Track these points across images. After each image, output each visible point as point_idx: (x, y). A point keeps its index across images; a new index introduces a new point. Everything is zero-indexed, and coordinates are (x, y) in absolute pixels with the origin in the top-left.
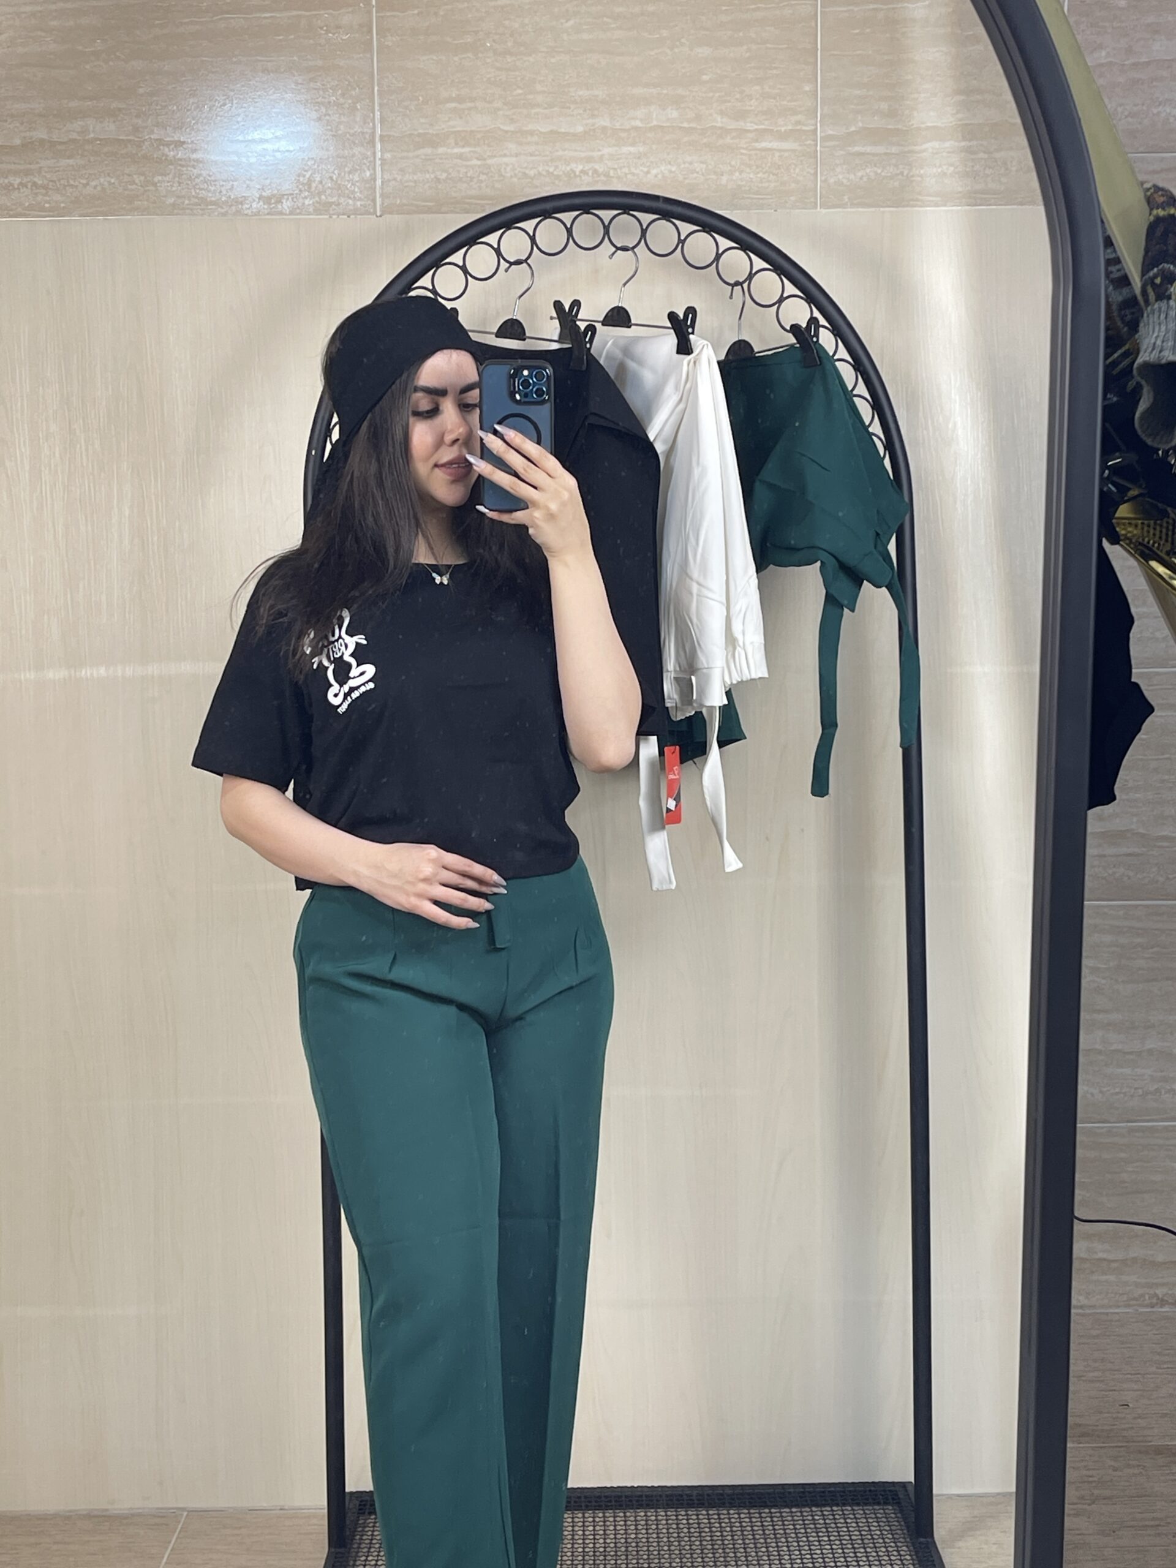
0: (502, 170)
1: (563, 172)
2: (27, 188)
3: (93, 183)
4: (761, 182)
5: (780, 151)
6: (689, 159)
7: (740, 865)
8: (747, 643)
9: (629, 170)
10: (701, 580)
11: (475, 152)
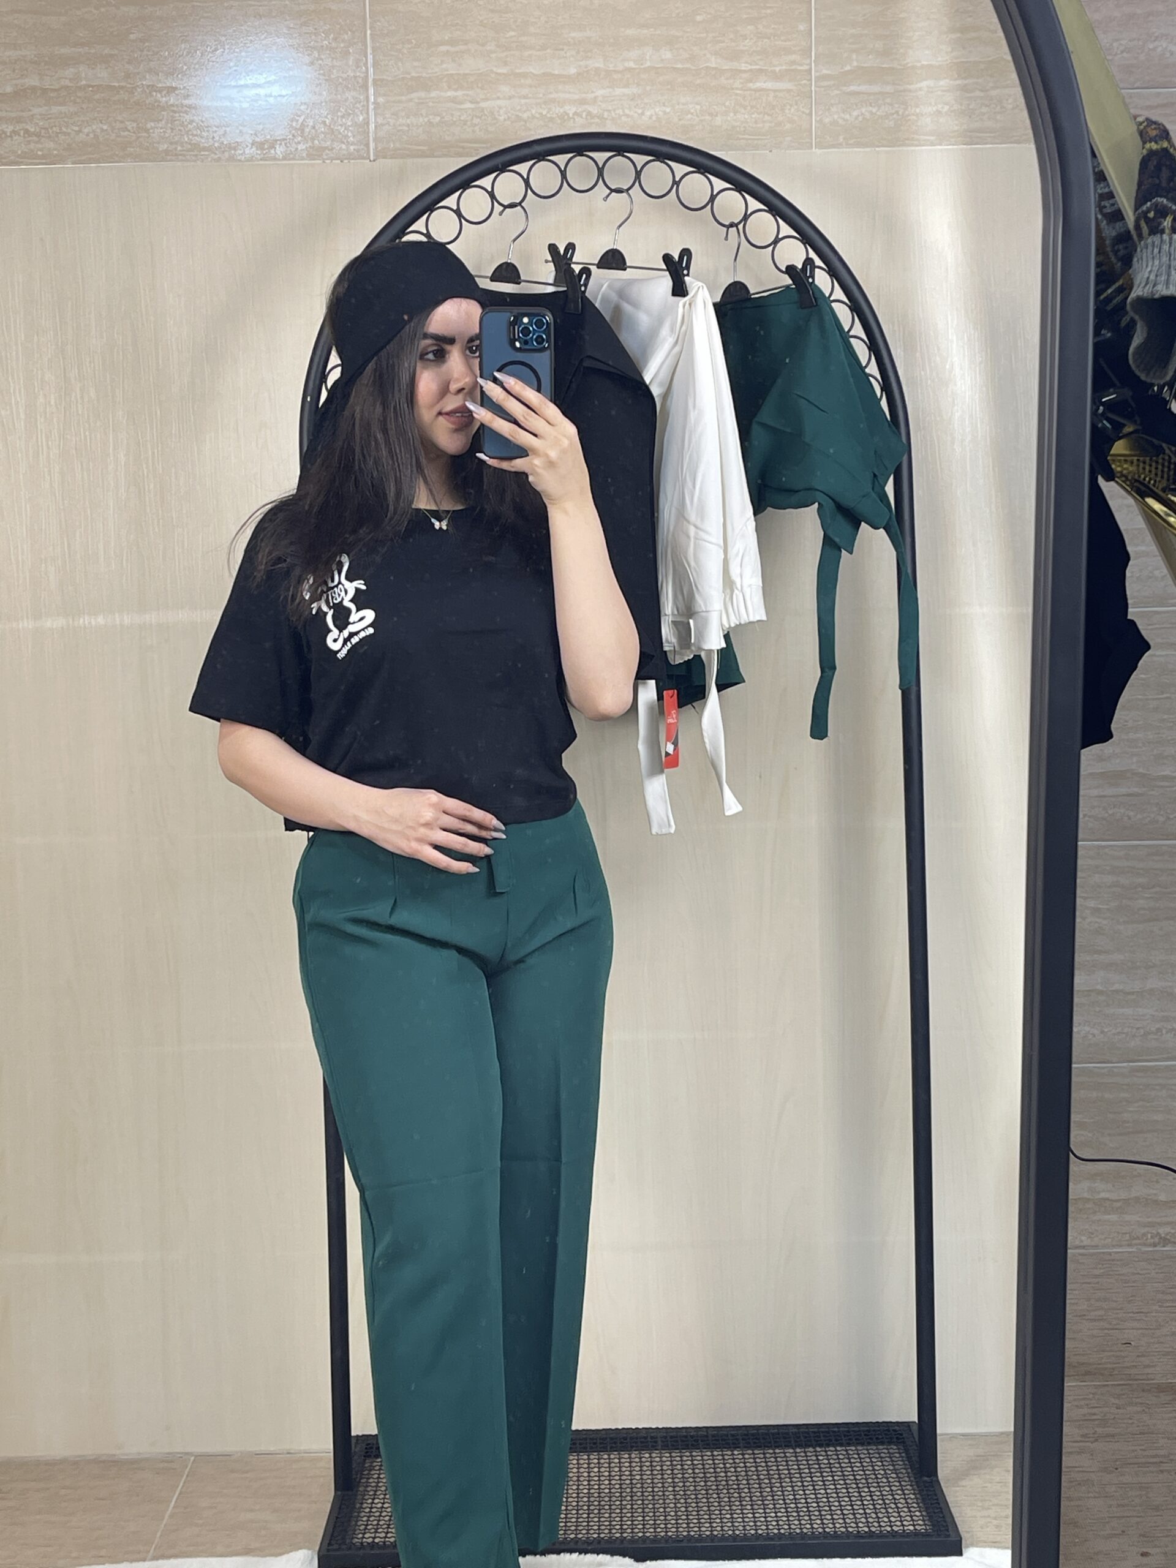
0: (496, 113)
1: (557, 114)
2: (19, 135)
3: (86, 130)
4: (756, 122)
5: (775, 91)
6: (683, 100)
7: (740, 808)
8: (745, 585)
9: (624, 111)
10: (698, 524)
11: (467, 95)
